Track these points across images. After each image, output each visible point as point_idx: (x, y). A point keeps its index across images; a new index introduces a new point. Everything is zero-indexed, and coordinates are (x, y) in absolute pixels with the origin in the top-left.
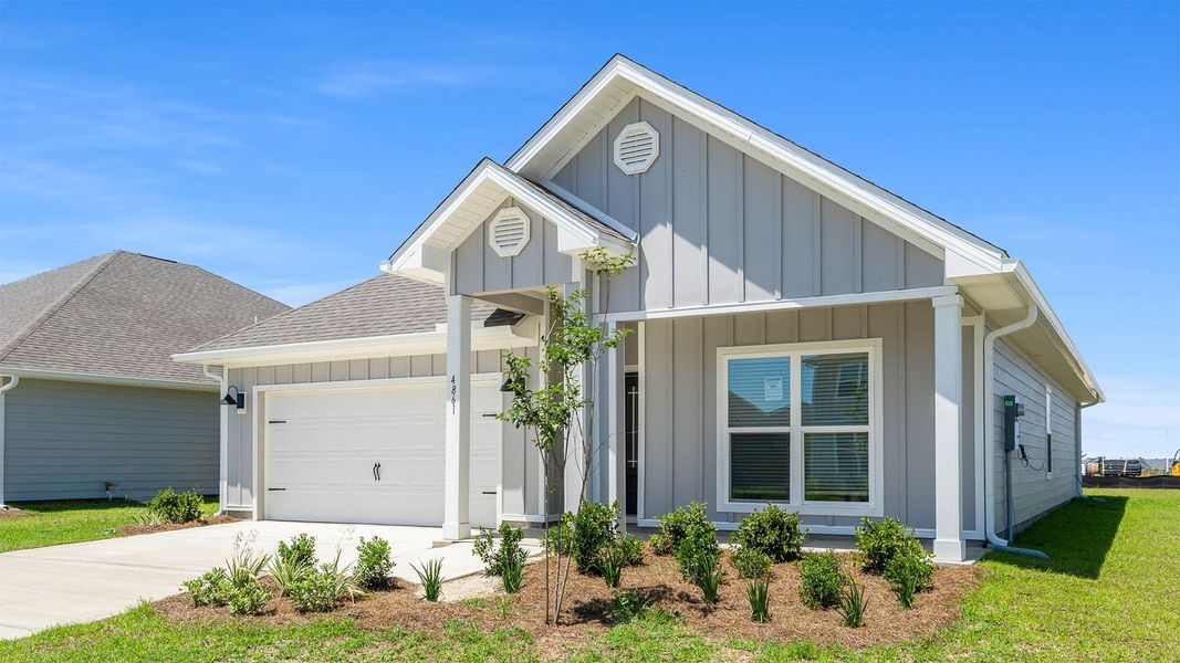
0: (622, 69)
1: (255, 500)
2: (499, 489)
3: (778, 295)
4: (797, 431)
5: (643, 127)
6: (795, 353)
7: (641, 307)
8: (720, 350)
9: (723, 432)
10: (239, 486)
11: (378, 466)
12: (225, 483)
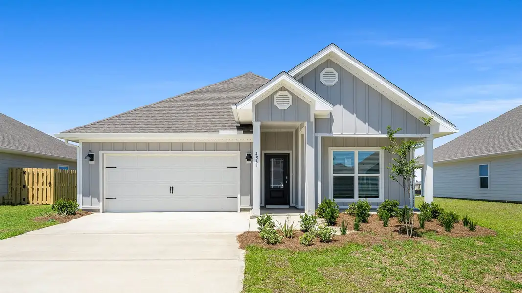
0: (333, 49)
1: (101, 203)
2: (239, 196)
3: (380, 132)
4: (356, 175)
5: (332, 70)
6: (356, 151)
7: (331, 132)
8: (330, 148)
9: (331, 175)
10: (90, 197)
11: (172, 188)
12: (81, 196)
